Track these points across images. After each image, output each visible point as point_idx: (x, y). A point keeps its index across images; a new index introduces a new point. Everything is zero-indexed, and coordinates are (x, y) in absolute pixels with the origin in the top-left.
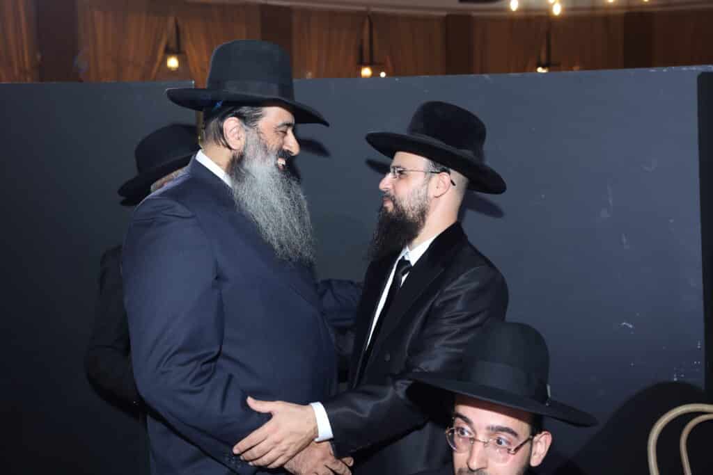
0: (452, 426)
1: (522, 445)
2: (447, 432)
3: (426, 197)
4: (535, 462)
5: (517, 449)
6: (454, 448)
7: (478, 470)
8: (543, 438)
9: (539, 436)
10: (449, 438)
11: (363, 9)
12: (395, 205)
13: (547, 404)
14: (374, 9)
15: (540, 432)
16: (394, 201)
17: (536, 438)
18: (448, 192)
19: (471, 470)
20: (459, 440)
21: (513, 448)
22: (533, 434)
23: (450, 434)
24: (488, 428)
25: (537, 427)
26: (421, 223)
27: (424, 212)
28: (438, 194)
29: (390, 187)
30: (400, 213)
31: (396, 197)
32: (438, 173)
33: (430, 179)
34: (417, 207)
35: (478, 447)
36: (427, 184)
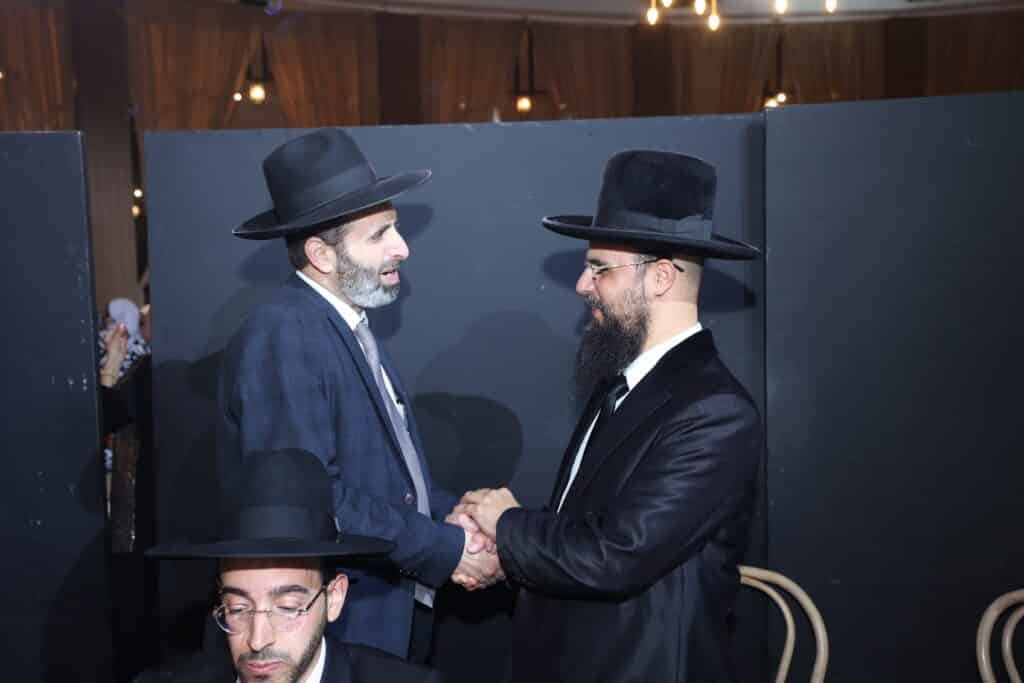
0: (220, 604)
1: (314, 601)
2: (215, 612)
3: (644, 298)
4: (333, 615)
5: (308, 608)
6: (227, 631)
7: (263, 649)
8: (339, 583)
9: (333, 582)
10: (219, 619)
11: (517, 17)
12: (605, 315)
13: (338, 541)
14: (533, 17)
15: (334, 578)
16: (602, 310)
17: (329, 587)
18: (674, 287)
19: (255, 653)
20: (233, 620)
21: (304, 608)
22: (326, 583)
23: (220, 614)
24: (270, 594)
25: (328, 572)
26: (643, 334)
27: (644, 318)
28: (661, 291)
29: (592, 288)
30: (615, 324)
31: (605, 304)
32: (655, 261)
33: (644, 272)
34: (633, 314)
35: (261, 621)
36: (643, 279)
